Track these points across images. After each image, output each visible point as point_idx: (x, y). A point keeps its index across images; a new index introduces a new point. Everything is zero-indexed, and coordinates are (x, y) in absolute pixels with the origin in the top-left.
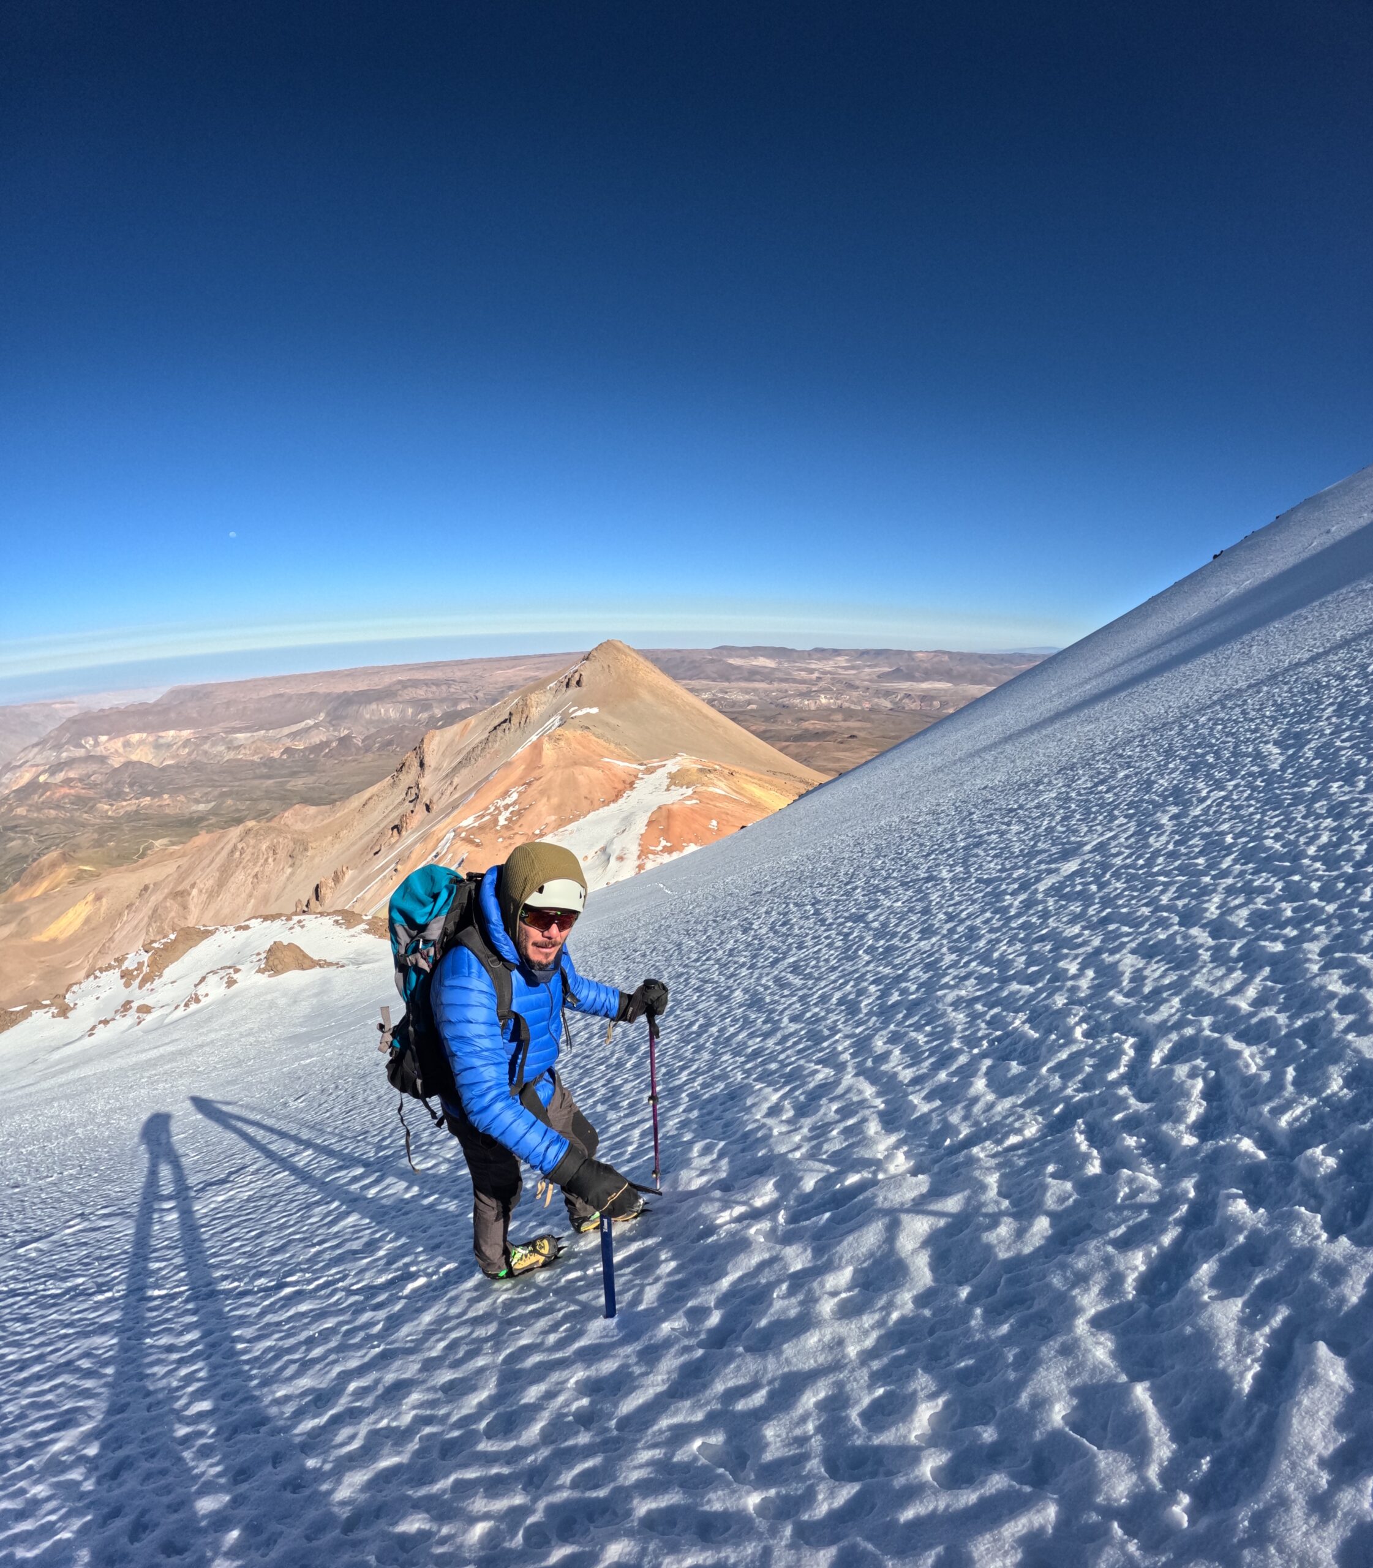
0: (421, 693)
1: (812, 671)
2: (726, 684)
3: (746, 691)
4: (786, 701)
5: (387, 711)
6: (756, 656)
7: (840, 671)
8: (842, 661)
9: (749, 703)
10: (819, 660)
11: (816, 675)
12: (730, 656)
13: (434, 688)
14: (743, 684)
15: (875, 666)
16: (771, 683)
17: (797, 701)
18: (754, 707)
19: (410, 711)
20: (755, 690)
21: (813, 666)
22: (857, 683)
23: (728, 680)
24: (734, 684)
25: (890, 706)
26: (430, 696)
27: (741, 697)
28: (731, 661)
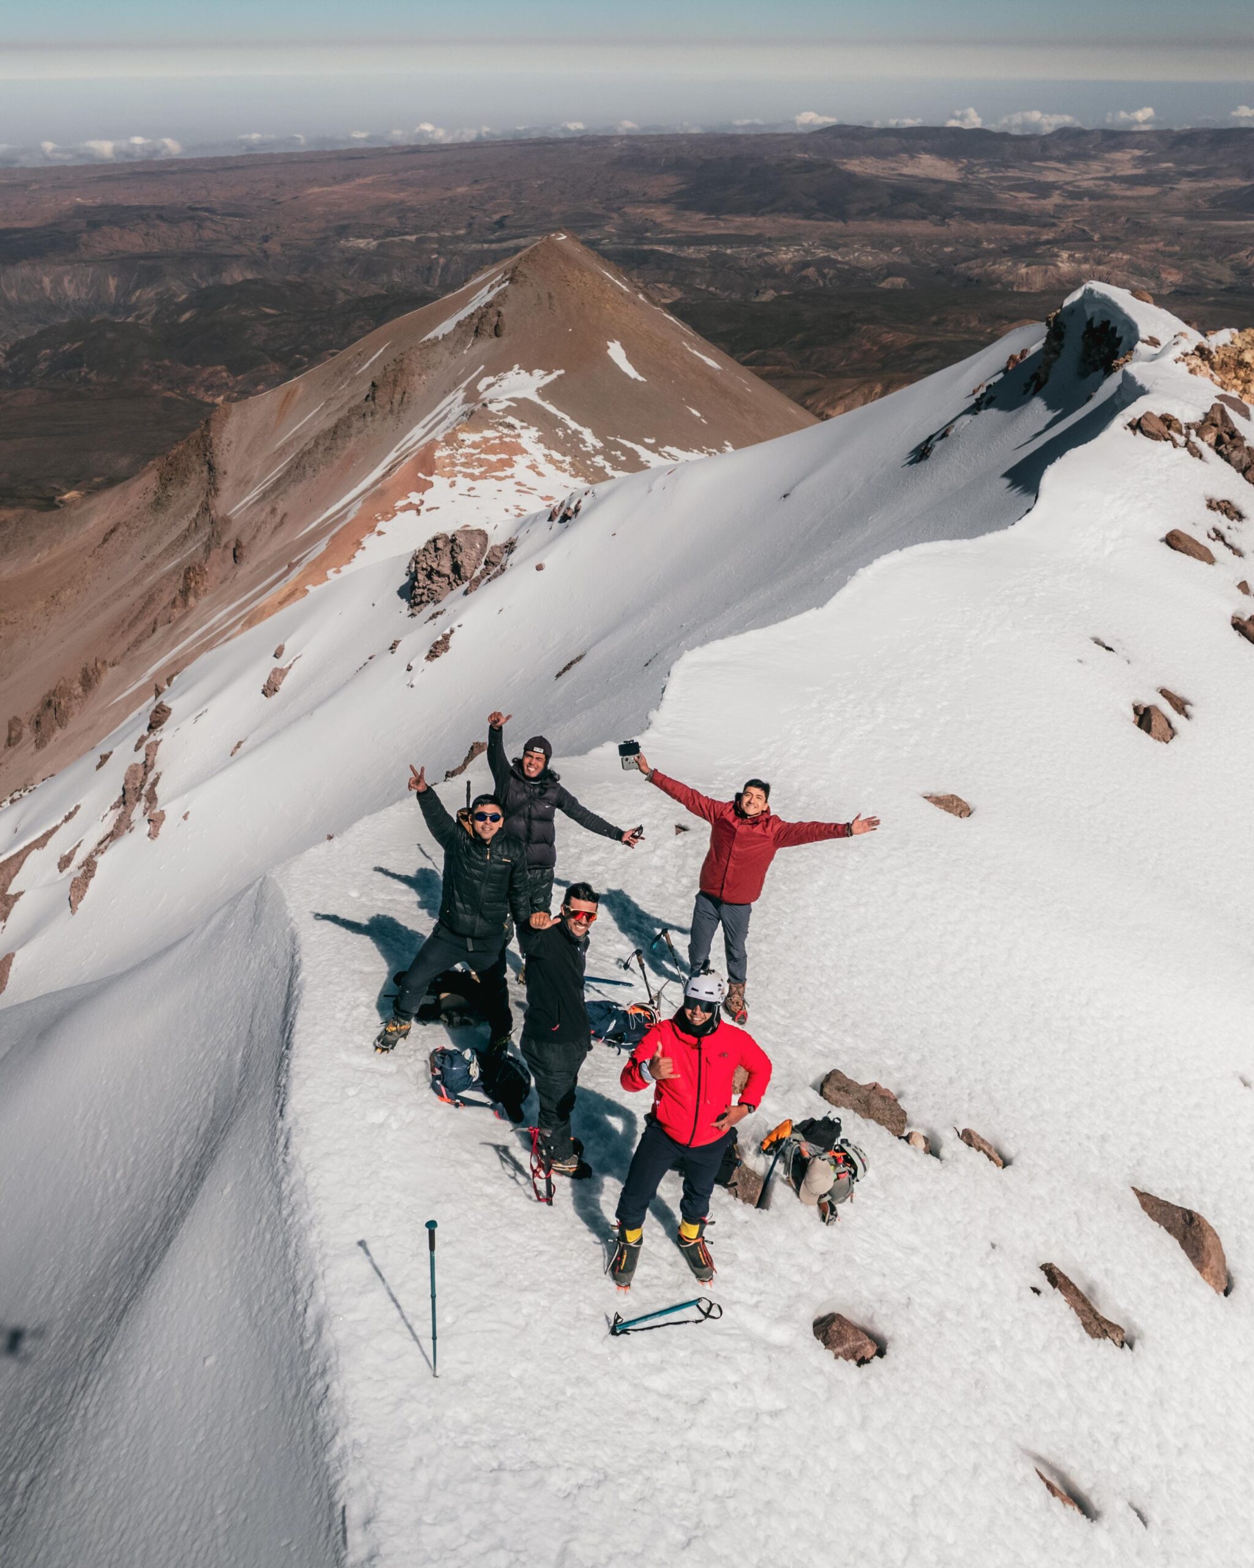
0: (132, 241)
1: (1044, 190)
2: (837, 225)
3: (881, 243)
4: (975, 269)
5: (57, 282)
6: (912, 153)
7: (1117, 189)
8: (1124, 162)
9: (891, 270)
10: (1067, 159)
11: (1056, 199)
12: (851, 155)
13: (164, 227)
14: (876, 226)
15: (1207, 174)
16: (944, 218)
17: (1002, 267)
18: (899, 281)
19: (112, 283)
20: (903, 240)
21: (1051, 177)
22: (1155, 219)
23: (843, 215)
24: (854, 226)
25: (1227, 276)
26: (156, 247)
27: (866, 257)
28: (854, 166)
